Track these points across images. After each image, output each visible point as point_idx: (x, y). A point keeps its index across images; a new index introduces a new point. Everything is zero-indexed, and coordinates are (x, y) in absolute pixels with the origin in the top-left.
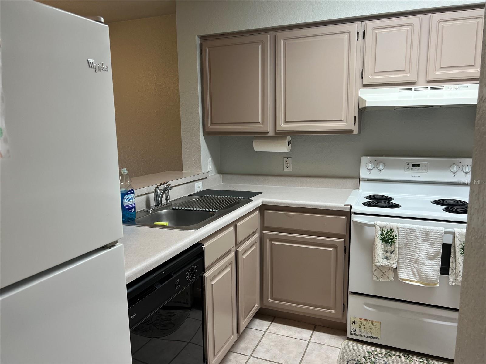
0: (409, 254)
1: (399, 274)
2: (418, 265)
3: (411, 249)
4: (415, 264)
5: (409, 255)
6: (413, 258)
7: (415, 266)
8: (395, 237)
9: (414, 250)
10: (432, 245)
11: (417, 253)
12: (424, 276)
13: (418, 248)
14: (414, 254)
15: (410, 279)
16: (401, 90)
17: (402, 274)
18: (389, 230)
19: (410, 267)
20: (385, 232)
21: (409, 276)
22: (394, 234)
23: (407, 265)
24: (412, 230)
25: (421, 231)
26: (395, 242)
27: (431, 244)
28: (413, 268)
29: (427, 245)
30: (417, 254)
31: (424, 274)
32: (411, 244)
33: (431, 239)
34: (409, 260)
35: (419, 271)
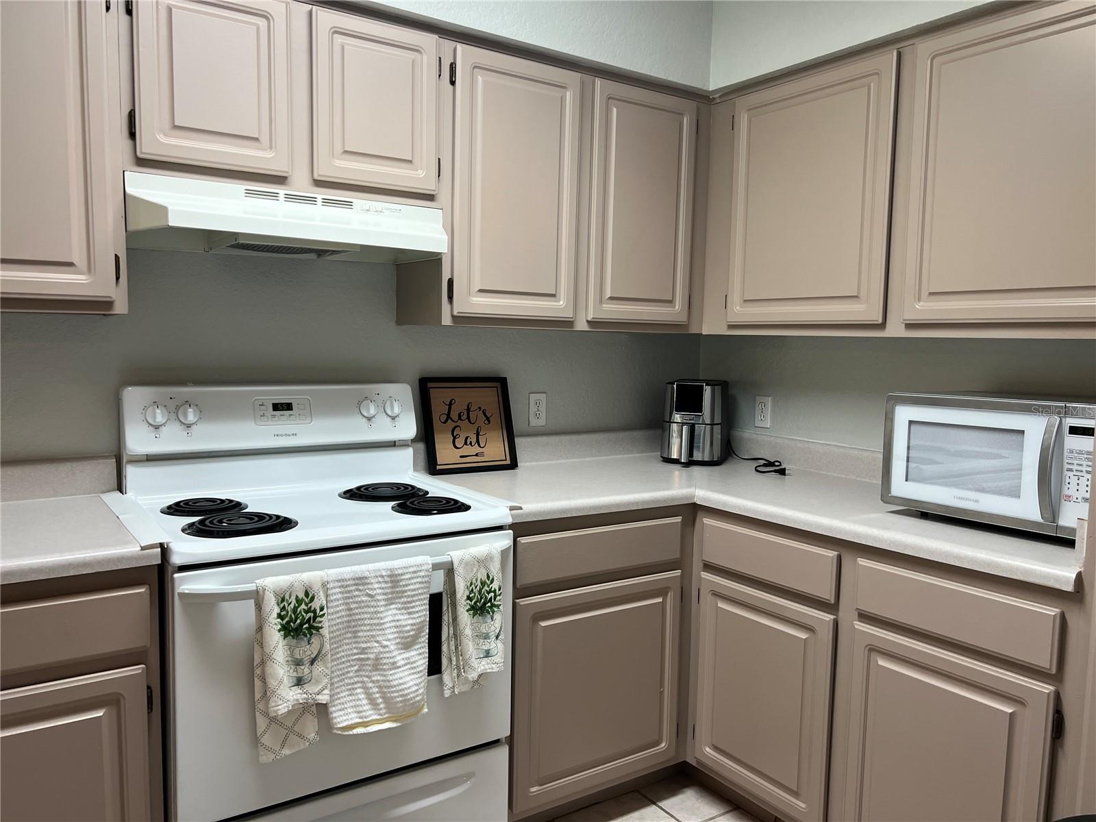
0: (355, 651)
1: (334, 715)
2: (381, 673)
3: (360, 634)
4: (374, 673)
5: (355, 654)
6: (368, 659)
7: (374, 679)
8: (321, 613)
9: (368, 634)
10: (408, 608)
11: (377, 642)
12: (398, 697)
13: (378, 627)
14: (369, 645)
15: (365, 720)
16: (249, 193)
17: (341, 713)
18: (301, 595)
19: (359, 685)
20: (292, 606)
21: (361, 712)
22: (316, 605)
23: (353, 684)
24: (361, 581)
25: (382, 577)
26: (322, 628)
27: (406, 608)
28: (370, 685)
29: (397, 612)
30: (377, 645)
31: (397, 691)
32: (360, 619)
33: (406, 591)
34: (356, 668)
35: (384, 688)
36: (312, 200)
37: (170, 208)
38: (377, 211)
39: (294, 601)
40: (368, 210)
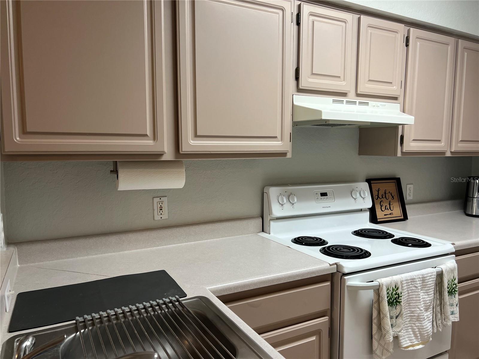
0: (409, 312)
1: (402, 341)
2: (420, 322)
3: (411, 304)
4: (417, 322)
5: (409, 313)
6: (415, 316)
7: (417, 325)
8: (401, 295)
9: (415, 304)
10: (428, 292)
11: (418, 308)
12: (425, 333)
13: (418, 302)
14: (415, 309)
15: (413, 344)
16: (334, 101)
17: (404, 340)
18: (394, 287)
19: (410, 327)
20: (391, 292)
21: (412, 340)
22: (399, 291)
23: (408, 327)
24: (413, 280)
25: (420, 278)
26: (401, 302)
27: (427, 293)
28: (415, 328)
29: (423, 294)
30: (418, 309)
31: (425, 331)
32: (412, 298)
33: (427, 285)
34: (409, 320)
35: (421, 329)
36: (354, 103)
37: (322, 111)
38: (377, 106)
39: (392, 290)
40: (374, 106)
